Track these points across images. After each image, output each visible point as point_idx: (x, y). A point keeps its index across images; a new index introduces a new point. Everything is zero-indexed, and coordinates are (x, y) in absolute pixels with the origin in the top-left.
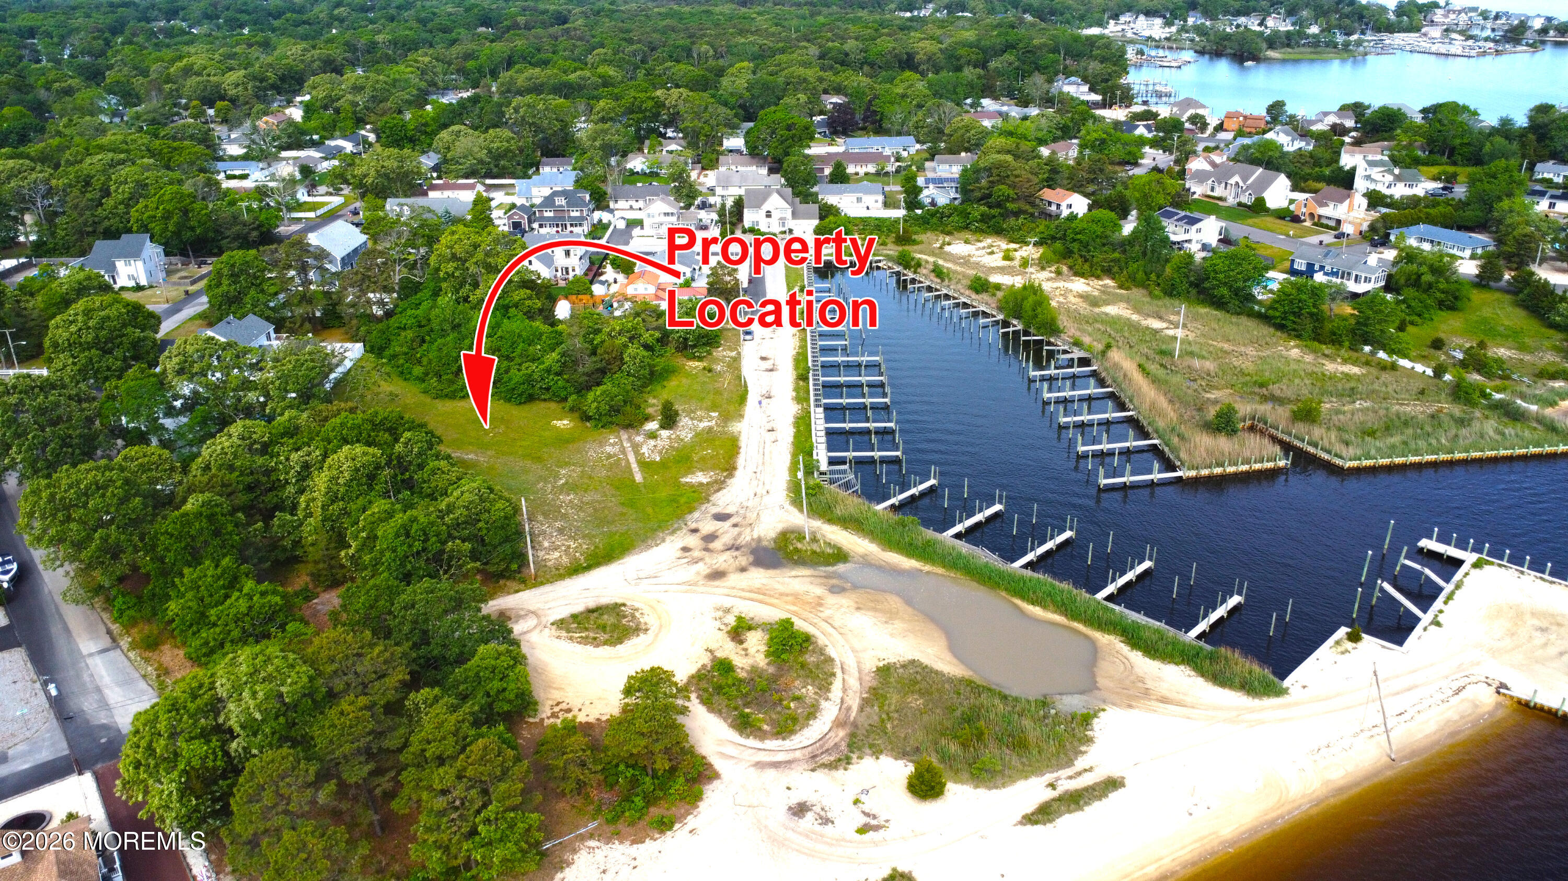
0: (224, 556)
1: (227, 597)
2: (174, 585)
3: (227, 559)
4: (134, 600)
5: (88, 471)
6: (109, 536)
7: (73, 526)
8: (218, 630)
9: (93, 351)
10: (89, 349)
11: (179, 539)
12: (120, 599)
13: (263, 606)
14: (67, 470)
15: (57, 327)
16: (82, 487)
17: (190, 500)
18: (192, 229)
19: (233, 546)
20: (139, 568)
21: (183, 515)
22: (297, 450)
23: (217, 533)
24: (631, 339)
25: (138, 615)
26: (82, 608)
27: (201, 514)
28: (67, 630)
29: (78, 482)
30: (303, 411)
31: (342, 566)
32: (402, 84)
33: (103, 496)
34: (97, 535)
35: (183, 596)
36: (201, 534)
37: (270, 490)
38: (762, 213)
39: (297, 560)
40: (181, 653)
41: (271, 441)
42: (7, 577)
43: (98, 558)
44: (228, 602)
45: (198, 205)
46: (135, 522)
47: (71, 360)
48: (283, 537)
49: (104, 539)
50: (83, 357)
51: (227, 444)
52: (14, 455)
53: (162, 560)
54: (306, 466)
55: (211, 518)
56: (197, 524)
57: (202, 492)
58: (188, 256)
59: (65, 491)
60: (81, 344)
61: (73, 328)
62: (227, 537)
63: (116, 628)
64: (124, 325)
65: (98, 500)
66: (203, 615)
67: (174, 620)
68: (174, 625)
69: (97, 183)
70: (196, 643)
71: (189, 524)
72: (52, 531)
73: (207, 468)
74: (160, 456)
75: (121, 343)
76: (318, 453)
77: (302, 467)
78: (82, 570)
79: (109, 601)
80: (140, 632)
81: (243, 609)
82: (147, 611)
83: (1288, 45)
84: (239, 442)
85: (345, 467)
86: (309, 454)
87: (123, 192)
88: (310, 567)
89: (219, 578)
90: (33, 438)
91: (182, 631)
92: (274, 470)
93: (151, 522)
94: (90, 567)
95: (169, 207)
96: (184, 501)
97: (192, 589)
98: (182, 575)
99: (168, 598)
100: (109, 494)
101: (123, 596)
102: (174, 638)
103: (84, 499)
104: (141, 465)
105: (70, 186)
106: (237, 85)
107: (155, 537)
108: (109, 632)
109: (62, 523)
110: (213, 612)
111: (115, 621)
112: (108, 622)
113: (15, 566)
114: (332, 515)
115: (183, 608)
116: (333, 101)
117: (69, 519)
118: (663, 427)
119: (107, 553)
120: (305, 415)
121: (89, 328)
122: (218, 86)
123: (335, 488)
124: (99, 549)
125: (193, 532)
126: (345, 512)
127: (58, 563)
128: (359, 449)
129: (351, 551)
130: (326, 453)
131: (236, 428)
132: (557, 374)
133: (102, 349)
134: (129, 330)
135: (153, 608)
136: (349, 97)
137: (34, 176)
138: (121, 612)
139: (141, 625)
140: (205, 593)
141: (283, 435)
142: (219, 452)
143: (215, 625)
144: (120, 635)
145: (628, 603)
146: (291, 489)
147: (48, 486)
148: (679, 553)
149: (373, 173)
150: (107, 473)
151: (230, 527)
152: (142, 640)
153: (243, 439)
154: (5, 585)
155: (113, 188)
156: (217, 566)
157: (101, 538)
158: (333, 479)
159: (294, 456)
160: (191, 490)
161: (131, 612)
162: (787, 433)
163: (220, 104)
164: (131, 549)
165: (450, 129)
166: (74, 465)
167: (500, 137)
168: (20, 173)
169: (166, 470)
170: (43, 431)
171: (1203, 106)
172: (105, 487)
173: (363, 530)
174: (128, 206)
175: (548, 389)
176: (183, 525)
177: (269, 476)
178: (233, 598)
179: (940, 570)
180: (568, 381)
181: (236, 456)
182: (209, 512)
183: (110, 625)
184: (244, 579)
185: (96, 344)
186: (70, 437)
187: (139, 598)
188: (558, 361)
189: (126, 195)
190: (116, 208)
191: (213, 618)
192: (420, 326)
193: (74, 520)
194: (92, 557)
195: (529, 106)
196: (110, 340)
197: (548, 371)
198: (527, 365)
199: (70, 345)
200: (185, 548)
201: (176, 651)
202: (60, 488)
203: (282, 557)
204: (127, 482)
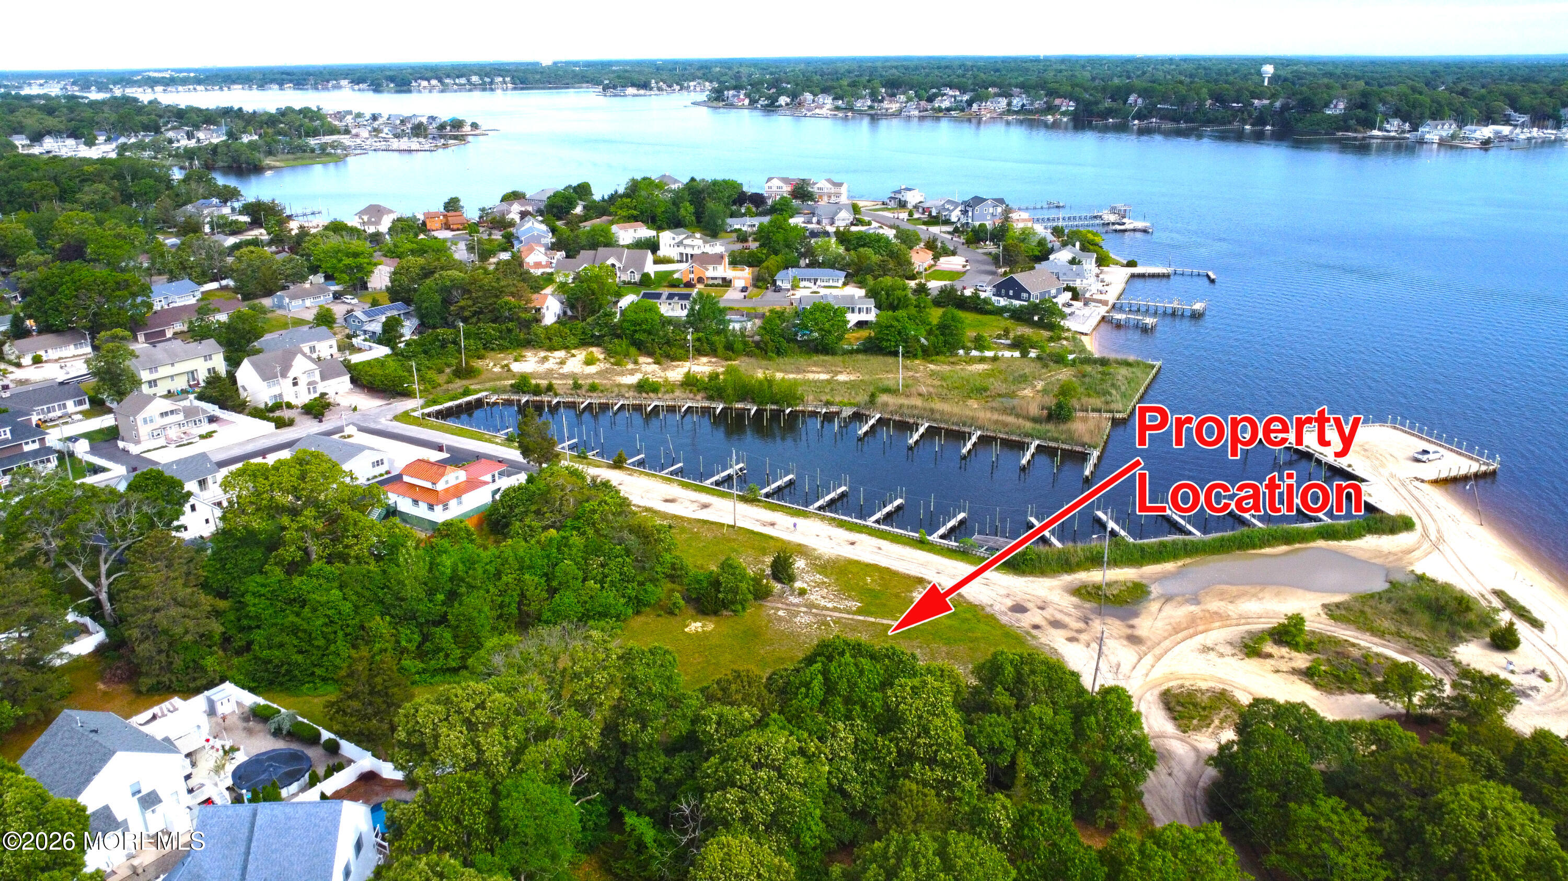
38: (288, 381)
83: (270, 154)
179: (1188, 561)
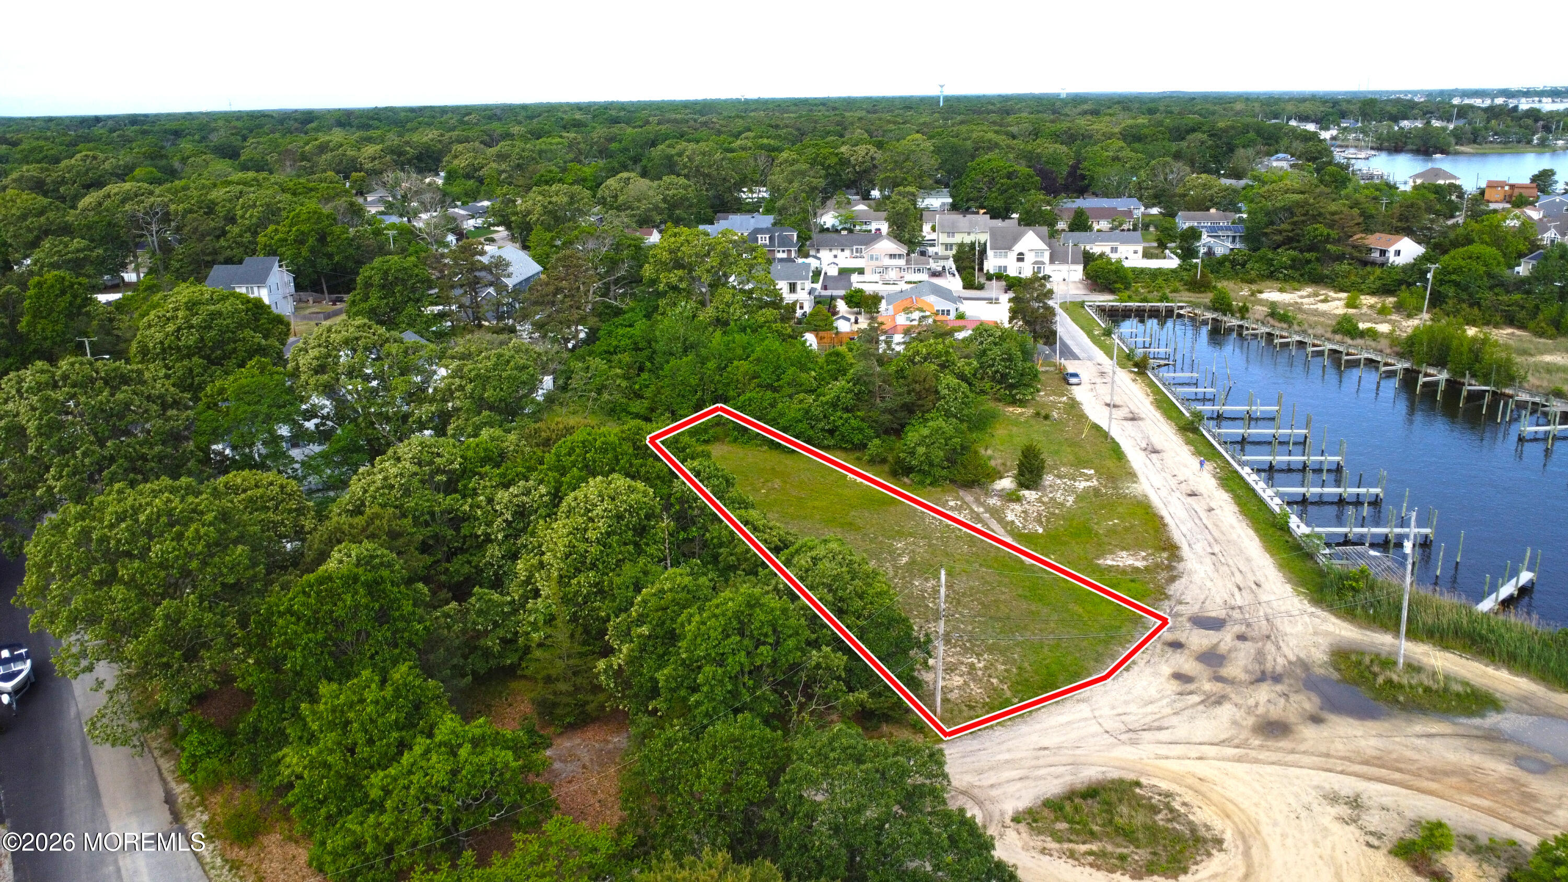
0: (395, 662)
1: (403, 746)
2: (296, 713)
3: (403, 668)
4: (220, 739)
5: (155, 493)
6: (182, 614)
7: (118, 591)
8: (386, 819)
9: (195, 359)
10: (189, 356)
11: (313, 624)
12: (194, 737)
13: (479, 770)
14: (120, 492)
15: (150, 326)
16: (142, 518)
17: (335, 555)
18: (330, 256)
19: (411, 644)
20: (234, 679)
21: (321, 581)
22: (506, 486)
23: (382, 617)
24: (943, 366)
25: (225, 769)
26: (123, 751)
27: (356, 579)
28: (94, 792)
29: (136, 510)
30: (508, 431)
31: (597, 689)
32: (549, 155)
33: (180, 537)
34: (159, 612)
35: (311, 739)
36: (355, 616)
37: (461, 550)
38: (1013, 255)
39: (511, 672)
40: (303, 855)
41: (464, 471)
42: (9, 685)
43: (160, 655)
44: (406, 758)
45: (337, 229)
46: (237, 589)
47: (164, 371)
48: (486, 632)
49: (173, 620)
50: (180, 368)
51: (393, 471)
52: (51, 482)
53: (276, 664)
54: (522, 513)
55: (373, 587)
56: (348, 598)
57: (355, 540)
58: (323, 292)
59: (112, 526)
60: (179, 349)
61: (170, 328)
62: (401, 625)
63: (181, 791)
64: (241, 326)
65: (169, 545)
66: (353, 782)
67: (291, 786)
68: (290, 798)
69: (221, 211)
70: (336, 842)
71: (334, 596)
72: (77, 602)
73: (358, 510)
74: (282, 487)
75: (234, 350)
76: (543, 489)
77: (515, 514)
78: (130, 677)
79: (175, 735)
80: (228, 801)
81: (440, 776)
82: (242, 761)
83: (1475, 141)
84: (415, 469)
85: (599, 510)
86: (527, 492)
87: (251, 216)
88: (540, 691)
89: (388, 706)
90: (85, 454)
91: (306, 810)
92: (467, 518)
93: (261, 593)
94: (144, 672)
95: (305, 228)
96: (323, 557)
97: (332, 726)
98: (313, 698)
99: (282, 739)
100: (190, 533)
101: (202, 731)
102: (288, 819)
103: (143, 541)
104: (251, 500)
105: (191, 211)
106: (374, 159)
107: (268, 621)
108: (170, 800)
109: (99, 584)
110: (377, 779)
111: (182, 779)
112: (169, 779)
113: (26, 666)
114: (576, 593)
115: (312, 766)
116: (476, 170)
117: (111, 578)
118: (1023, 485)
119: (177, 648)
120: (513, 437)
121: (192, 327)
122: (354, 160)
123: (582, 547)
124: (162, 638)
125: (339, 613)
126: (601, 591)
127: (84, 663)
128: (620, 482)
129: (617, 661)
130: (557, 490)
131: (407, 449)
132: (847, 410)
133: (207, 357)
134: (248, 333)
135: (254, 758)
136: (494, 165)
137: (152, 199)
138: (195, 762)
139: (228, 788)
140: (361, 738)
141: (485, 461)
142: (379, 484)
143: (378, 806)
144: (190, 807)
145: (1144, 781)
146: (494, 552)
147: (81, 517)
148: (1175, 686)
149: (538, 208)
150: (190, 499)
151: (408, 607)
152: (229, 822)
153: (420, 464)
154: (6, 699)
155: (240, 213)
156: (384, 681)
157: (167, 617)
158: (579, 532)
159: (502, 496)
160: (335, 539)
161: (210, 763)
162: (1223, 501)
163: (355, 175)
164: (221, 639)
165: (619, 176)
166: (132, 484)
167: (675, 185)
168: (136, 196)
169: (290, 511)
170: (102, 444)
171: (1455, 178)
172: (186, 523)
173: (640, 621)
174: (255, 234)
175: (831, 432)
176: (321, 601)
177: (458, 529)
178: (418, 750)
180: (863, 420)
181: (407, 492)
182: (370, 576)
183: (173, 785)
184: (435, 712)
185: (198, 349)
186: (144, 458)
187: (230, 734)
188: (850, 391)
189: (254, 220)
190: (241, 236)
191: (375, 793)
192: (637, 349)
193: (121, 581)
194: (147, 652)
195: (704, 154)
196: (219, 344)
197: (834, 405)
198: (801, 396)
199: (164, 350)
200: (322, 644)
201: (292, 849)
202: (101, 521)
203: (482, 667)
204: (224, 516)
